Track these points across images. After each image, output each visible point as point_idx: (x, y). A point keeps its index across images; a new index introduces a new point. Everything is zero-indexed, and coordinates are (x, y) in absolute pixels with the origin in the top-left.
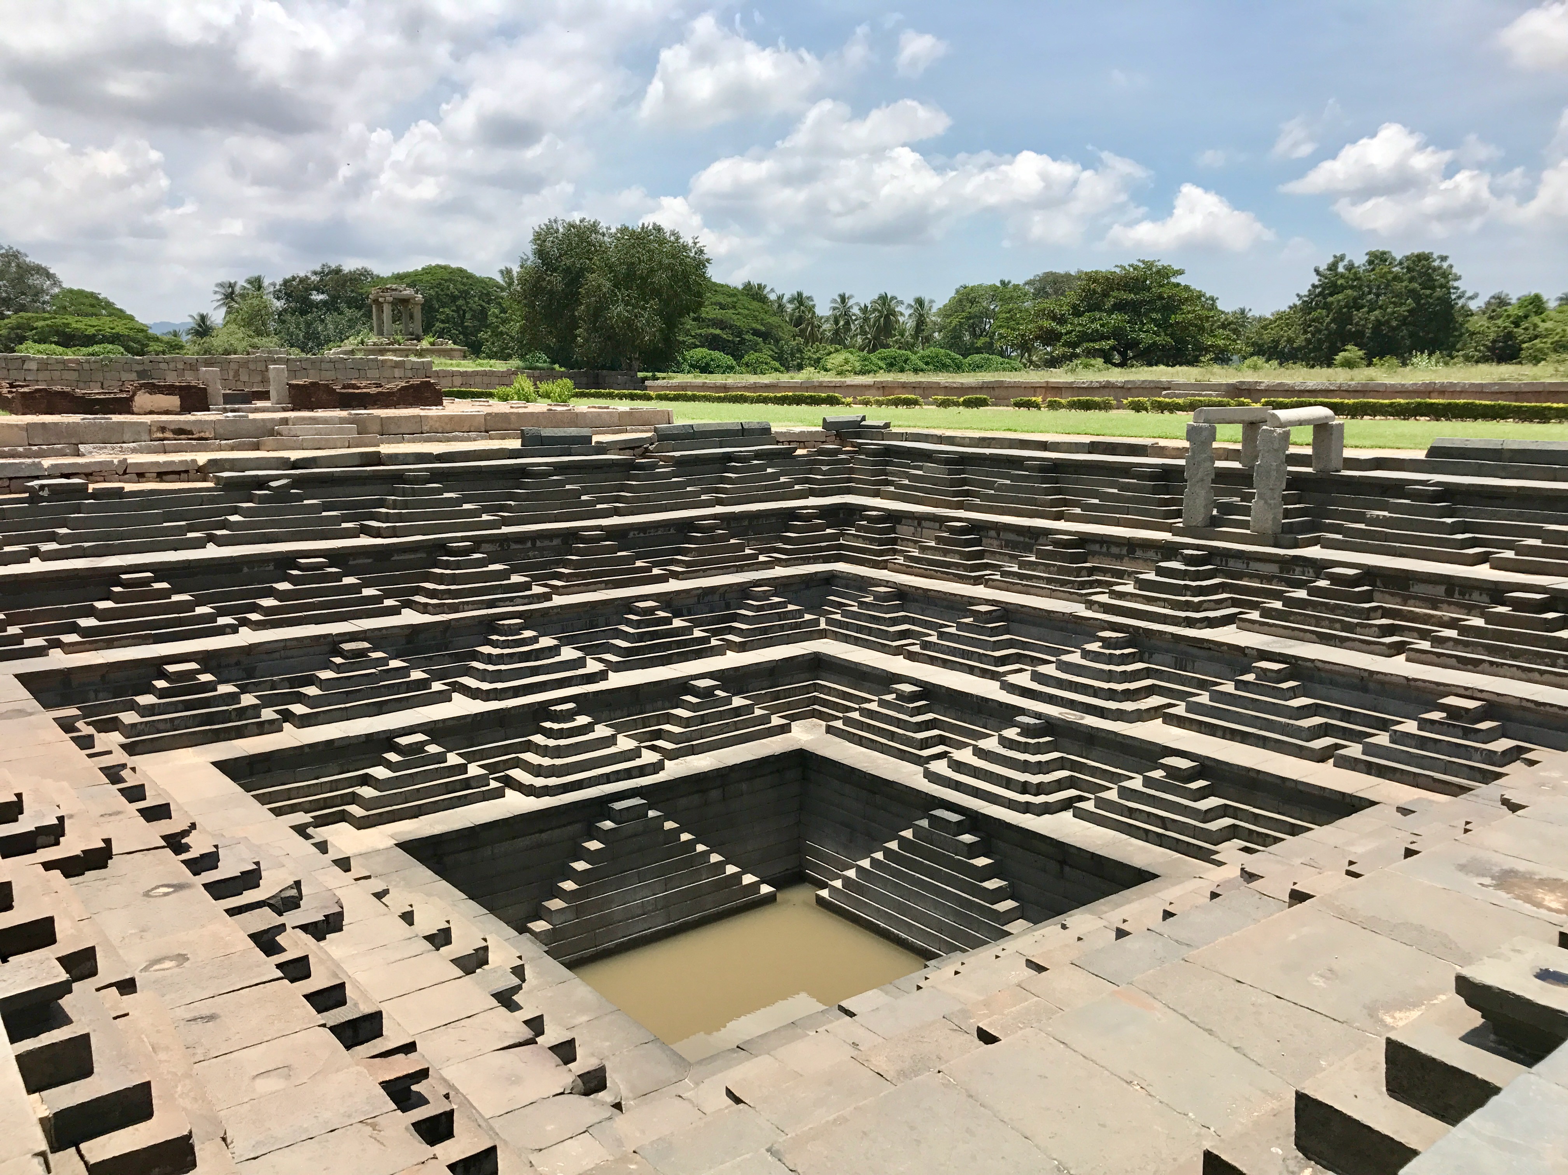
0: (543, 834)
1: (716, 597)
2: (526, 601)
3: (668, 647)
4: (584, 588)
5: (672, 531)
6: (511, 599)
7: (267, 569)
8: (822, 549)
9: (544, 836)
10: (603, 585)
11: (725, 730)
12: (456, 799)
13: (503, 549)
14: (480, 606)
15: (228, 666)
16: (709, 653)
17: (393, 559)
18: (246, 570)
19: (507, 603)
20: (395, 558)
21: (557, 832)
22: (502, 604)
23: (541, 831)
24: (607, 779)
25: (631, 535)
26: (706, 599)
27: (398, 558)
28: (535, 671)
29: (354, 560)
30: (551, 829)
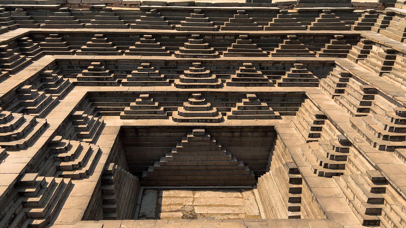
0: (171, 133)
1: (281, 65)
2: (207, 57)
3: (250, 80)
4: (233, 55)
5: (279, 38)
6: (202, 56)
7: (137, 37)
8: (339, 52)
9: (172, 134)
10: (240, 55)
11: (252, 113)
12: (151, 117)
13: (213, 38)
14: (191, 57)
15: (111, 64)
16: (265, 85)
17: (175, 38)
18: (131, 37)
19: (201, 57)
20: (176, 37)
21: (176, 134)
22: (198, 57)
23: (171, 132)
24: (198, 121)
25: (262, 38)
26: (276, 65)
27: (177, 38)
28: (195, 81)
29: (163, 37)
30: (174, 132)
